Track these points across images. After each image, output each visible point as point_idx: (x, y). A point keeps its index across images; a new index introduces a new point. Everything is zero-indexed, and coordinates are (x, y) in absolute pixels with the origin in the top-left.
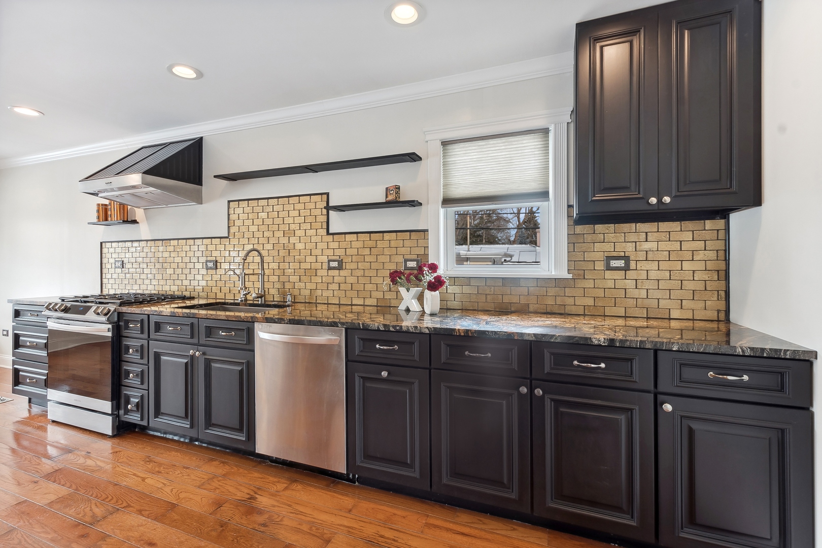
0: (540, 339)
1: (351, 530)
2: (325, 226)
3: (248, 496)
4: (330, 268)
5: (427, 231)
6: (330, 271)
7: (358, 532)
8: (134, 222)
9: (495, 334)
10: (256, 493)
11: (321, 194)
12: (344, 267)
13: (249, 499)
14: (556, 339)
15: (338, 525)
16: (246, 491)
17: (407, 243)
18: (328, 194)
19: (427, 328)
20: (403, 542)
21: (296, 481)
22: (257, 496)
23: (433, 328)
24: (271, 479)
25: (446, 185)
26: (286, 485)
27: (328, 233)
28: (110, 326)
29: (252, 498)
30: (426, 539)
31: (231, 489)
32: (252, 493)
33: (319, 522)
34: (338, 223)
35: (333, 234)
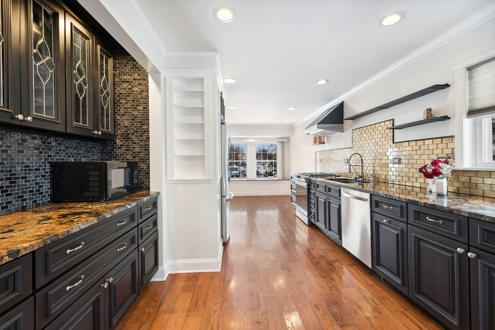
0: (472, 216)
1: (361, 290)
2: (392, 139)
3: (333, 260)
4: (394, 163)
5: (454, 136)
6: (394, 165)
7: (363, 293)
8: (324, 143)
9: (441, 208)
10: (336, 260)
11: (390, 120)
12: (401, 163)
13: (333, 261)
14: (485, 218)
15: (357, 286)
16: (334, 258)
17: (440, 146)
18: (393, 120)
19: (404, 198)
20: (380, 307)
21: (355, 265)
22: (336, 261)
23: (408, 199)
24: (346, 259)
25: (471, 101)
26: (350, 264)
27: (393, 142)
28: (306, 184)
29: (334, 261)
30: (394, 314)
31: (330, 255)
32: (335, 260)
33: (351, 280)
34: (400, 135)
35: (396, 143)
